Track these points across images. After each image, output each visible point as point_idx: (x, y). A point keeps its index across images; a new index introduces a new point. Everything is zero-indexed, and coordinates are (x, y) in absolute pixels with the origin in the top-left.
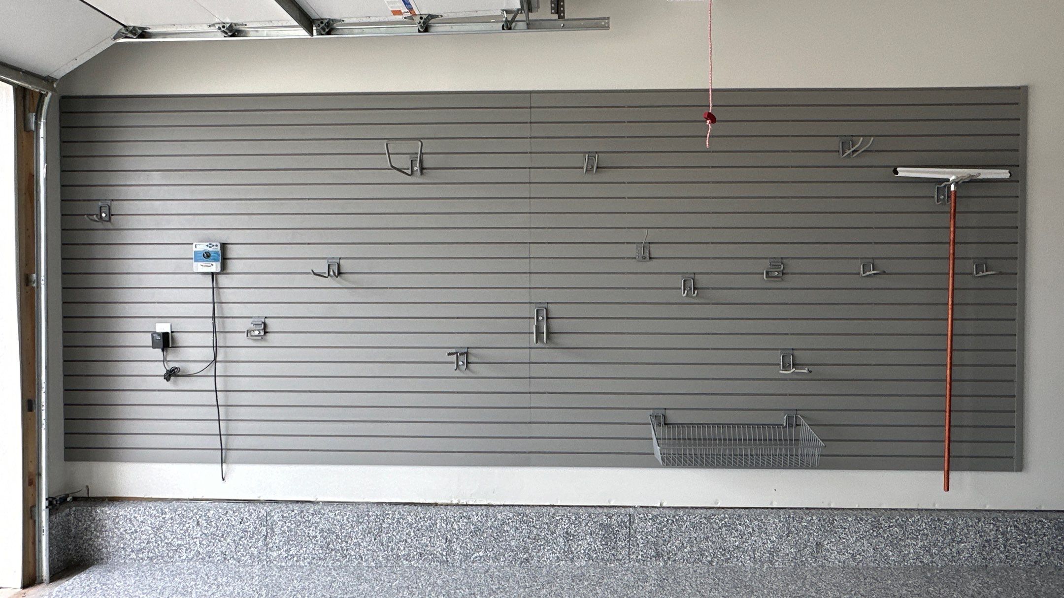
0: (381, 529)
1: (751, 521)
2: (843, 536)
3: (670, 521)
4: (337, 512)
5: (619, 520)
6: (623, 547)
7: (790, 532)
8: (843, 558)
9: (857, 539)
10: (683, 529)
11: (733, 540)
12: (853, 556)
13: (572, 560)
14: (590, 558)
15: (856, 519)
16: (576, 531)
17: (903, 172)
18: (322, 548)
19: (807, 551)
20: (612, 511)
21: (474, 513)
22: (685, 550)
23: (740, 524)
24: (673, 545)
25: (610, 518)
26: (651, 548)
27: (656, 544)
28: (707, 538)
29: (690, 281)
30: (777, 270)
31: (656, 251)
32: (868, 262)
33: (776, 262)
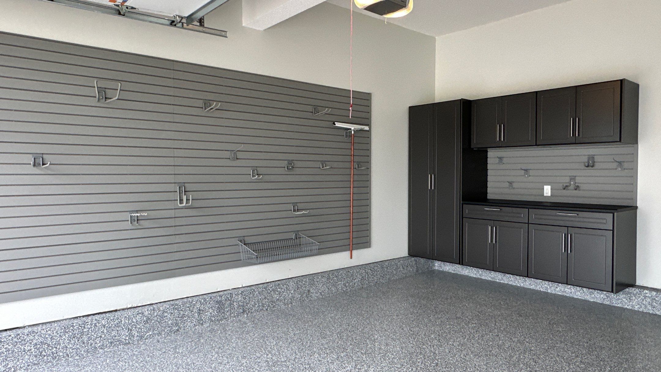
0: (82, 333)
1: (283, 286)
2: (318, 285)
3: (249, 293)
4: (48, 329)
5: (226, 297)
6: (228, 311)
7: (298, 288)
8: (317, 295)
9: (322, 286)
10: (255, 296)
11: (276, 296)
12: (321, 293)
13: (202, 324)
14: (212, 321)
15: (322, 277)
16: (204, 308)
17: (338, 124)
18: (36, 356)
19: (304, 295)
20: (222, 293)
21: (146, 310)
22: (256, 306)
23: (279, 288)
24: (250, 305)
25: (221, 297)
26: (241, 309)
27: (243, 306)
28: (265, 298)
29: (256, 171)
30: (291, 166)
31: (240, 155)
32: (323, 163)
33: (290, 162)
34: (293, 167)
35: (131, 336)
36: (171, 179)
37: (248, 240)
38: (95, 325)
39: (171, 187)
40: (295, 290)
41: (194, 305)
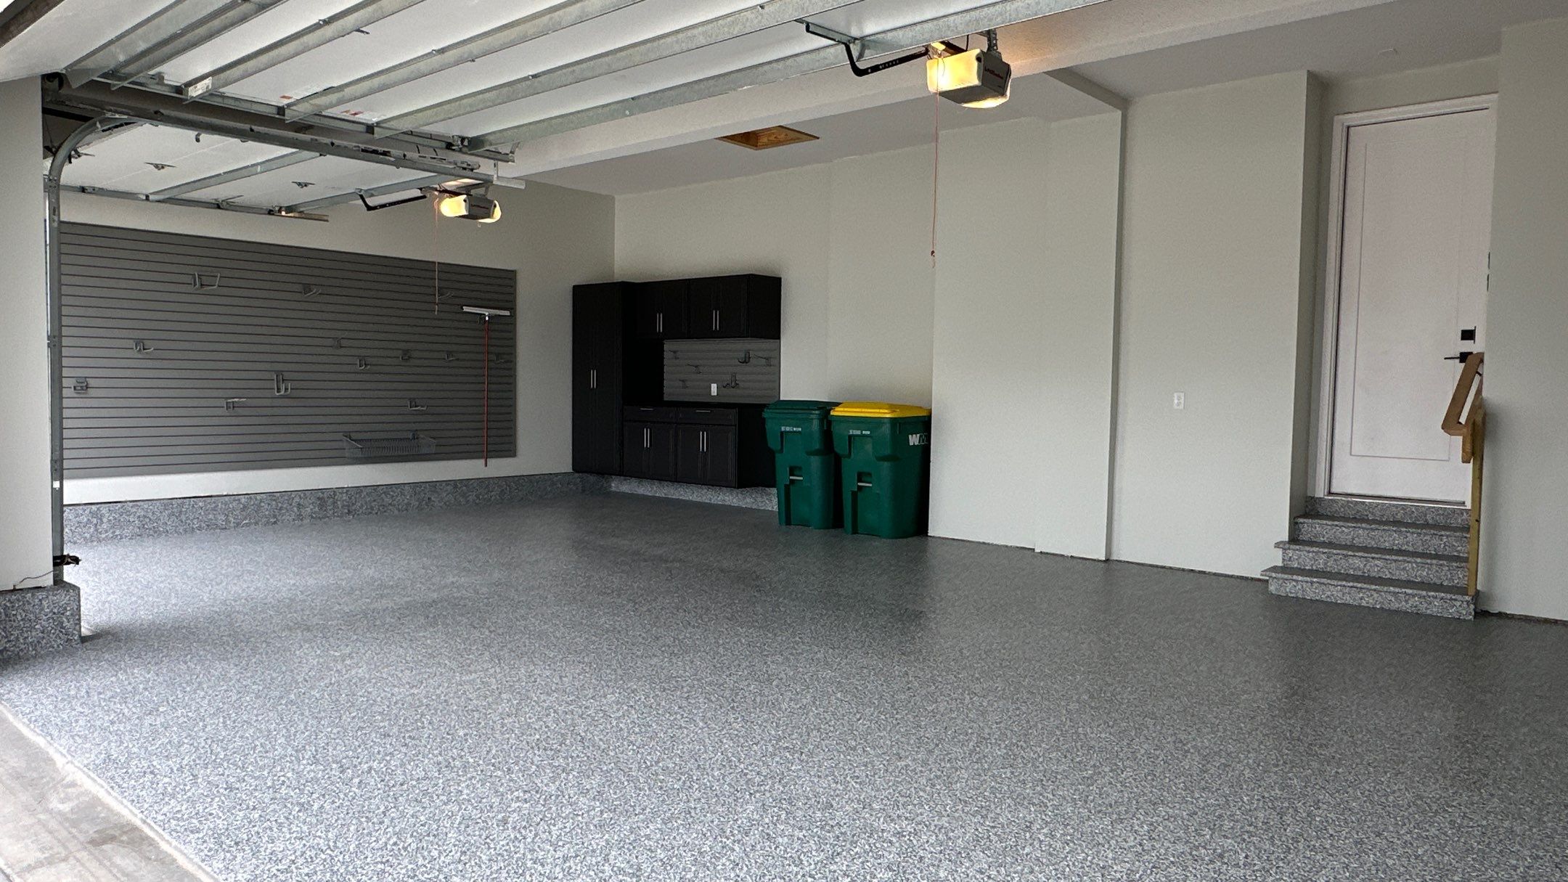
0: (181, 512)
1: (397, 491)
2: (441, 493)
3: (354, 494)
4: (151, 505)
5: (328, 496)
6: (330, 510)
7: (415, 495)
8: (440, 505)
9: (447, 495)
10: (362, 497)
11: (388, 500)
12: (445, 503)
13: (302, 520)
14: (312, 517)
15: (447, 486)
16: (304, 504)
17: (466, 309)
18: (139, 528)
19: (424, 503)
20: (324, 491)
21: (243, 499)
22: (364, 508)
23: (392, 493)
24: (357, 506)
25: (324, 495)
26: (346, 509)
27: (349, 506)
28: (374, 501)
29: (363, 361)
30: (407, 355)
31: (344, 343)
32: (450, 353)
33: (406, 352)
34: (410, 357)
35: (227, 521)
36: (268, 366)
37: (354, 436)
38: (193, 506)
39: (267, 375)
40: (411, 496)
41: (293, 498)
